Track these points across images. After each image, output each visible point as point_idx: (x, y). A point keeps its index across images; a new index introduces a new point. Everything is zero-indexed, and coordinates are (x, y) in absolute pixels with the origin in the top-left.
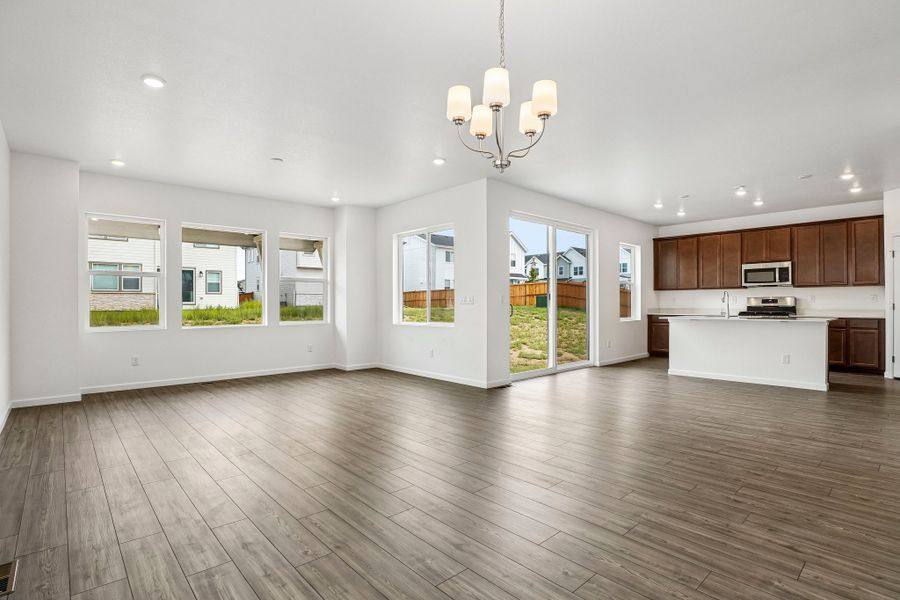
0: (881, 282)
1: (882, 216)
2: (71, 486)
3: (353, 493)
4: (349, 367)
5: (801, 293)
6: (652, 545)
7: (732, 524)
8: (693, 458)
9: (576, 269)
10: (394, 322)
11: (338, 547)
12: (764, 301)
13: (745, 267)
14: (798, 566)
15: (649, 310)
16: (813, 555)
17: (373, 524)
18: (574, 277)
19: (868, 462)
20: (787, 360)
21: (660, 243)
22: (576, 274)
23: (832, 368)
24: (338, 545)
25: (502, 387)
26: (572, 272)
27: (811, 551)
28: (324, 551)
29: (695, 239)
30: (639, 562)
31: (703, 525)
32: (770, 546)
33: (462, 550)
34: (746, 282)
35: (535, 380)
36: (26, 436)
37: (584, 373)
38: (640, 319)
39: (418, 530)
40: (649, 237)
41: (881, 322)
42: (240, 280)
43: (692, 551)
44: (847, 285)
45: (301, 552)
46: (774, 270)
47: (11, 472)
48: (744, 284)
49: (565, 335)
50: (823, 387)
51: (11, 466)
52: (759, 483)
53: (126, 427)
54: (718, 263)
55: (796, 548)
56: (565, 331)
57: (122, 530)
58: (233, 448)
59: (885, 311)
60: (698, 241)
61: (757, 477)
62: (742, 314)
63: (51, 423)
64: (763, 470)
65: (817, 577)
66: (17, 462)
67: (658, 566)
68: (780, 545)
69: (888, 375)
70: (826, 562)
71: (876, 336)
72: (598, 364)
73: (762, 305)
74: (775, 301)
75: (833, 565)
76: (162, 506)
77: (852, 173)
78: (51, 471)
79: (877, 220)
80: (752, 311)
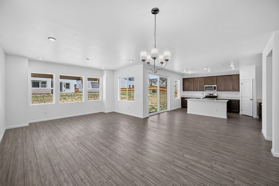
0: (239, 90)
1: (239, 74)
2: (26, 160)
3: (111, 157)
4: (106, 112)
5: (219, 93)
6: (193, 173)
7: (213, 165)
8: (198, 141)
10: (118, 100)
11: (109, 178)
12: (210, 94)
13: (205, 86)
14: (232, 180)
15: (182, 96)
16: (236, 175)
17: (118, 169)
19: (242, 142)
20: (217, 110)
23: (228, 112)
24: (109, 177)
25: (147, 118)
27: (235, 174)
28: (105, 181)
29: (193, 79)
30: (191, 179)
31: (205, 165)
32: (224, 172)
33: (144, 177)
35: (155, 116)
36: (10, 140)
37: (166, 113)
38: (179, 98)
39: (131, 170)
41: (239, 101)
42: (75, 84)
43: (204, 175)
44: (230, 91)
45: (98, 181)
46: (212, 87)
47: (5, 155)
48: (205, 90)
50: (226, 118)
51: (5, 153)
52: (216, 150)
53: (43, 135)
55: (231, 173)
57: (43, 177)
58: (76, 142)
59: (239, 98)
61: (215, 148)
62: (204, 98)
63: (19, 135)
64: (217, 145)
65: (238, 184)
66: (7, 151)
67: (197, 181)
68: (226, 172)
69: (240, 113)
70: (240, 178)
71: (238, 104)
72: (169, 110)
73: (209, 95)
74: (212, 94)
75: (242, 179)
76: (55, 166)
77: (233, 65)
78: (19, 154)
79: (238, 75)
80: (207, 97)
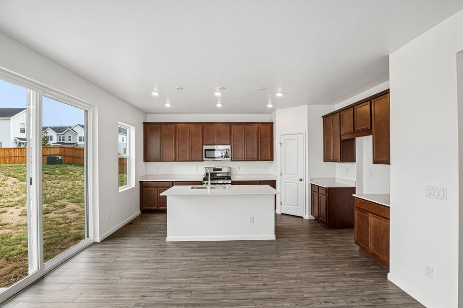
0: (271, 159)
1: (272, 123)
9: (80, 137)
12: (215, 169)
13: (205, 147)
15: (141, 177)
18: (79, 143)
21: (148, 126)
22: (80, 140)
26: (78, 139)
29: (173, 126)
34: (206, 157)
38: (134, 186)
40: (140, 121)
41: (274, 182)
44: (256, 160)
48: (204, 159)
49: (70, 186)
50: (274, 237)
54: (188, 144)
56: (70, 183)
60: (175, 127)
73: (213, 172)
74: (220, 170)
79: (270, 125)
